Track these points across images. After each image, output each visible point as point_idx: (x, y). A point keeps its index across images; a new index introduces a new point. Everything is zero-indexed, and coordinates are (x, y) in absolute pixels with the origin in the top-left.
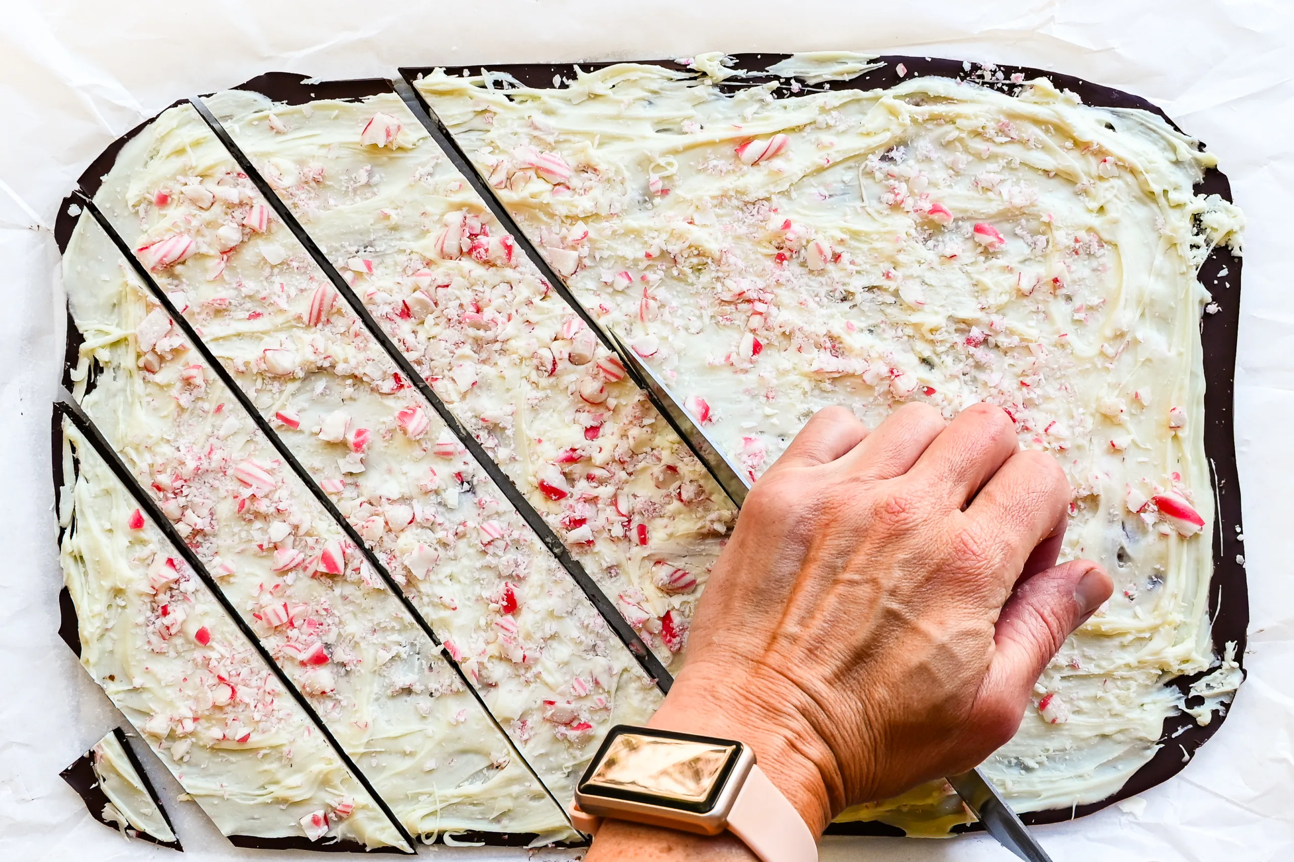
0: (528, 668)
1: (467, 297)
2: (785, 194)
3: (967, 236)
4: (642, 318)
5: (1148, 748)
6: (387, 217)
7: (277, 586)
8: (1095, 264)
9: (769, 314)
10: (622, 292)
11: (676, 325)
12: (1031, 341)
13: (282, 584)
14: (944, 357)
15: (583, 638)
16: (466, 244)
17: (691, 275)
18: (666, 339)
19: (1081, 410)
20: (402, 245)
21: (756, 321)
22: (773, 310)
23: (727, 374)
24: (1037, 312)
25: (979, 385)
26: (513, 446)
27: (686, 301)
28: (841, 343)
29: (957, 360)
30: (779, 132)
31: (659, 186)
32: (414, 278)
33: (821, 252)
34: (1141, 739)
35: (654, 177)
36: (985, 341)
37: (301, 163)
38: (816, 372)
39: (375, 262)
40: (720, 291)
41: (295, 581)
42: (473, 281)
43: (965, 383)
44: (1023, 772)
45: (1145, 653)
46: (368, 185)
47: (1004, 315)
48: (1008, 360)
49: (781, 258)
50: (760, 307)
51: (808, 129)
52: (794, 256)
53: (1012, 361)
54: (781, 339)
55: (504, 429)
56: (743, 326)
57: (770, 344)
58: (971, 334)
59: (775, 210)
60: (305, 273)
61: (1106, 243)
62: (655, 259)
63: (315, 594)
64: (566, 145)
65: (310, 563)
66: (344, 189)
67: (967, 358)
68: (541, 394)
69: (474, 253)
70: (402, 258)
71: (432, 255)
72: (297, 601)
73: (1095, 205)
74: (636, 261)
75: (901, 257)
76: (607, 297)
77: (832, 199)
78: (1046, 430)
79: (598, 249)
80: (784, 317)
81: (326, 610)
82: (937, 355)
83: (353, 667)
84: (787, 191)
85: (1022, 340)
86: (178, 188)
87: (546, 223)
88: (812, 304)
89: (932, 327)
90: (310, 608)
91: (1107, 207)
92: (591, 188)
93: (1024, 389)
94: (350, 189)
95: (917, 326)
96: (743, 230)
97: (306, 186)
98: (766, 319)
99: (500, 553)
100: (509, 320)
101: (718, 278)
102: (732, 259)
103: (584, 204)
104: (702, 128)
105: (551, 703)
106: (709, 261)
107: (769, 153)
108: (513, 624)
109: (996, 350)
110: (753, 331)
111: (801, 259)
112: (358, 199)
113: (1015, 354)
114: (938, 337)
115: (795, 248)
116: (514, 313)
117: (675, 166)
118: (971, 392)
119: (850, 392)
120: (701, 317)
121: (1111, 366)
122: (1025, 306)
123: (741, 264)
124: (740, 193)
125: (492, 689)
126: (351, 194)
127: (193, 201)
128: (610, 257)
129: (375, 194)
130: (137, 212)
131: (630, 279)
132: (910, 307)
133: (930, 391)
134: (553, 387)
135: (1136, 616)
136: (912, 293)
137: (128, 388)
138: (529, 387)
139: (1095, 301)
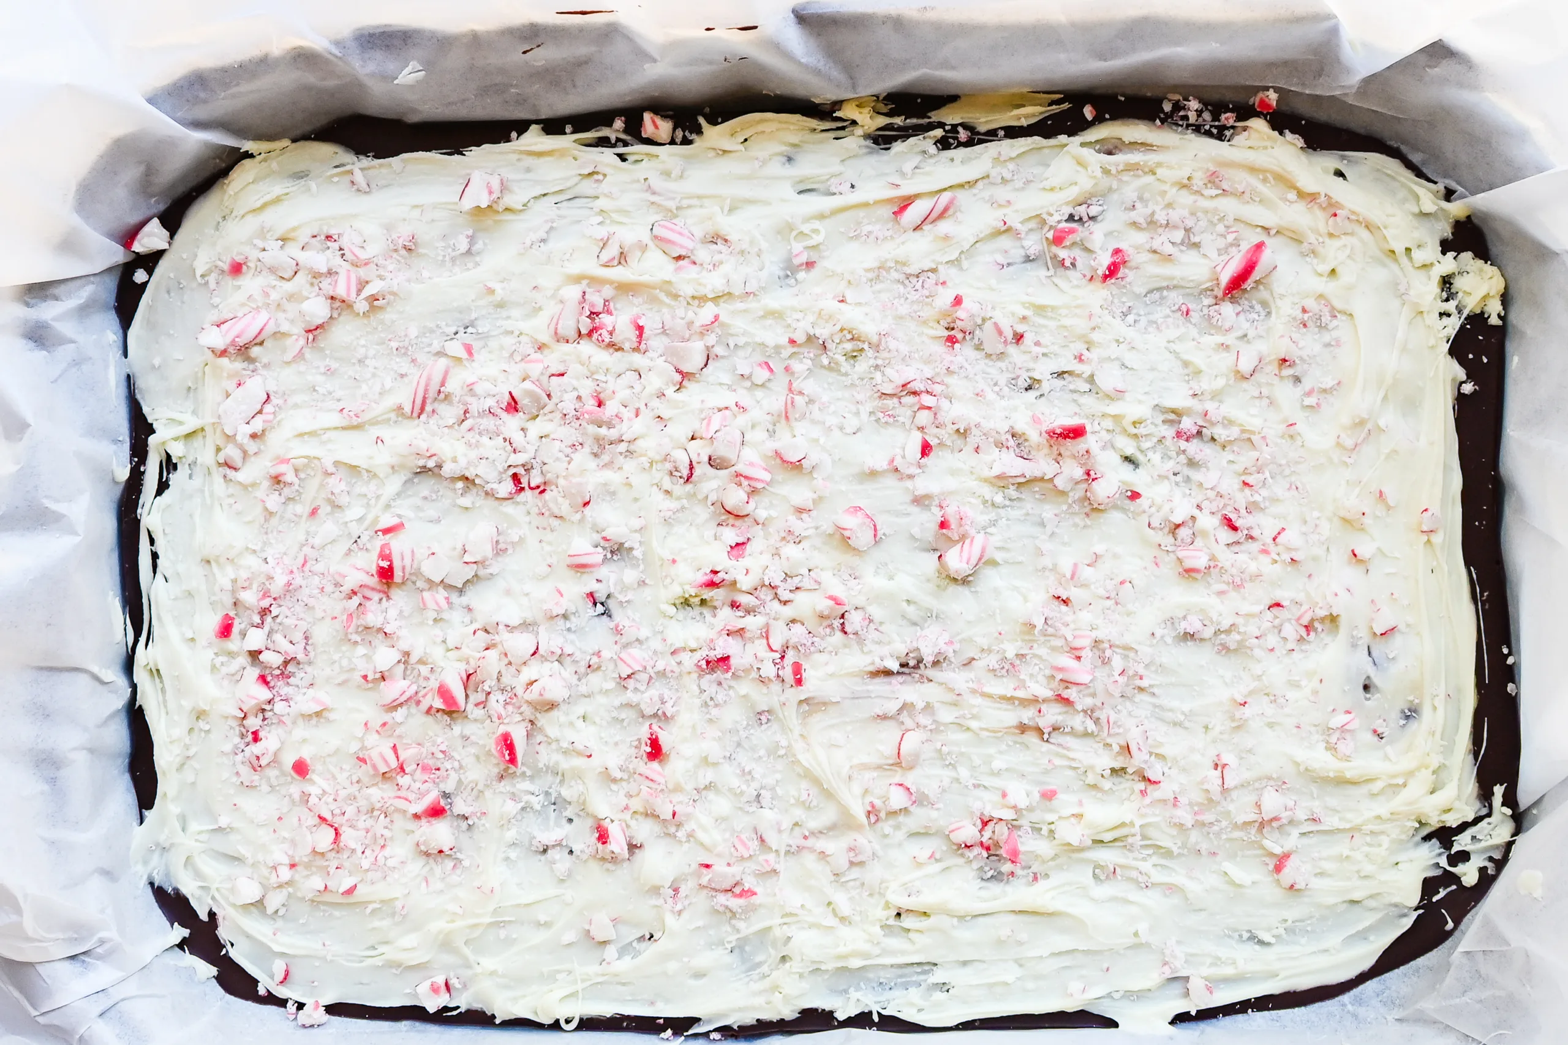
0: (679, 825)
1: (587, 388)
2: (955, 263)
3: (1174, 308)
4: (787, 417)
5: (1405, 915)
6: (491, 291)
7: (384, 724)
8: (1327, 337)
9: (938, 408)
10: (763, 385)
11: (827, 424)
12: (1253, 433)
13: (390, 722)
14: (1150, 454)
15: (744, 787)
16: (585, 325)
17: (844, 364)
18: (816, 441)
19: (1316, 514)
20: (508, 325)
21: (924, 417)
22: (944, 404)
23: (890, 481)
24: (1260, 397)
25: (1194, 487)
26: (642, 567)
27: (839, 394)
28: (1026, 440)
29: (1166, 457)
30: (945, 190)
31: (804, 258)
32: (523, 365)
33: (1000, 333)
34: (1396, 905)
35: (797, 247)
36: (1199, 433)
37: (389, 228)
38: (998, 477)
39: (476, 345)
40: (879, 382)
41: (406, 718)
42: (593, 369)
43: (1177, 484)
44: (1257, 947)
45: (1398, 802)
46: (469, 252)
47: (1221, 401)
48: (1227, 455)
49: (952, 340)
50: (927, 400)
51: (980, 184)
52: (968, 337)
53: (1231, 457)
54: (955, 437)
55: (631, 549)
56: (908, 423)
57: (941, 444)
58: (1181, 426)
59: (944, 283)
60: (405, 354)
61: (1339, 312)
62: (800, 346)
63: (431, 734)
64: (690, 212)
65: (424, 696)
66: (440, 258)
67: (1178, 454)
68: (674, 505)
69: (595, 336)
70: (509, 341)
71: (545, 337)
72: (409, 742)
73: (1325, 268)
74: (778, 348)
75: (1095, 336)
76: (745, 392)
77: (1011, 268)
78: (1274, 539)
79: (732, 335)
80: (958, 411)
81: (443, 752)
82: (1142, 451)
83: (476, 820)
84: (957, 259)
85: (1243, 431)
86: (254, 254)
87: (669, 306)
88: (990, 396)
89: (1135, 418)
90: (424, 750)
91: (1338, 270)
92: (721, 263)
93: (1247, 490)
94: (447, 258)
95: (1117, 418)
96: (904, 309)
97: (395, 255)
98: (935, 414)
99: (642, 688)
100: (637, 416)
101: (877, 367)
102: (892, 344)
103: (714, 282)
104: (853, 186)
105: (707, 866)
106: (866, 346)
107: (934, 215)
108: (659, 774)
109: (1211, 445)
110: (921, 429)
111: (976, 341)
112: (456, 269)
113: (1235, 448)
114: (1141, 430)
115: (968, 329)
116: (643, 407)
117: (822, 232)
118: (1184, 495)
119: (1039, 500)
120: (857, 413)
121: (1349, 461)
122: (1245, 390)
123: (904, 349)
124: (901, 263)
125: (637, 851)
126: (448, 264)
127: (272, 270)
128: (747, 344)
129: (477, 264)
130: (207, 283)
131: (771, 370)
132: (1108, 396)
133: (1135, 496)
134: (691, 496)
135: (1386, 758)
136: (1109, 379)
137: (206, 489)
138: (661, 496)
139: (1329, 382)
